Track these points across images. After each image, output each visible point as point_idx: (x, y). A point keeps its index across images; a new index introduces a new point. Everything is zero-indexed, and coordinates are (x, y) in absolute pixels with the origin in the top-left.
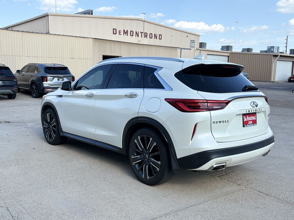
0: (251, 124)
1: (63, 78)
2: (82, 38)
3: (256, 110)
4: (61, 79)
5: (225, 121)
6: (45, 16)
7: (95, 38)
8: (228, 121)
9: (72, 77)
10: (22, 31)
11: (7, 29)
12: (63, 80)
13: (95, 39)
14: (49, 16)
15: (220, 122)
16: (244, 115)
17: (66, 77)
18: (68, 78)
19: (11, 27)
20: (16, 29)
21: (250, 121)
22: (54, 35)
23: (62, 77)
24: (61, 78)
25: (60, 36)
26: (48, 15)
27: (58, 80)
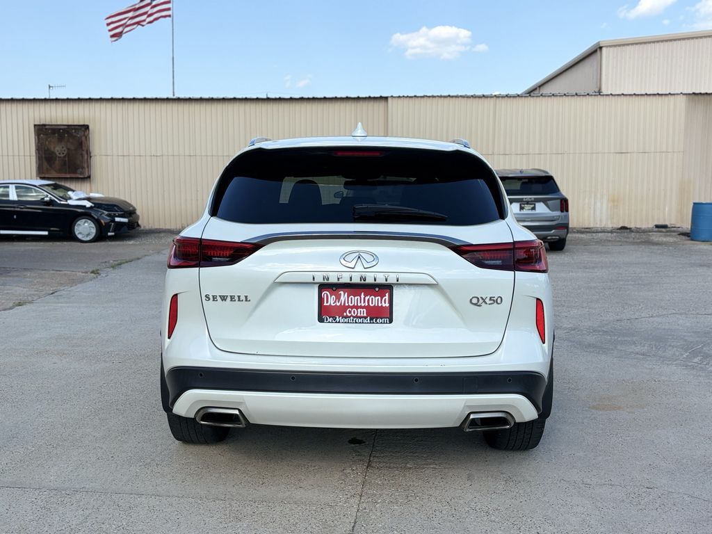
1: (535, 204)
2: (651, 97)
4: (527, 207)
5: (239, 297)
6: (595, 51)
7: (694, 93)
8: (246, 297)
9: (559, 201)
10: (565, 95)
11: (530, 93)
12: (534, 208)
13: (693, 95)
14: (604, 49)
15: (224, 298)
16: (323, 287)
17: (543, 202)
18: (549, 202)
19: (538, 89)
20: (546, 90)
22: (607, 97)
23: (532, 201)
24: (528, 203)
25: (613, 98)
26: (601, 48)
27: (521, 208)
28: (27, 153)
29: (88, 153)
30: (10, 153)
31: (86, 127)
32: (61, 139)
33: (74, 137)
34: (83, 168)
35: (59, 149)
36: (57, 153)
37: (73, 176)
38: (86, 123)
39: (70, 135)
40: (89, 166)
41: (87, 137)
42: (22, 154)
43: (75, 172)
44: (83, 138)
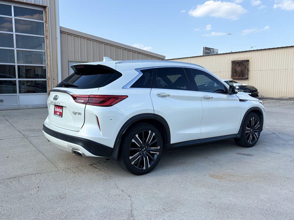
0: (58, 115)
3: (55, 103)
21: (58, 112)
28: (229, 71)
29: (248, 70)
30: (225, 71)
31: (248, 61)
32: (239, 65)
33: (244, 64)
34: (245, 75)
35: (239, 69)
36: (238, 70)
37: (242, 78)
38: (248, 59)
39: (243, 64)
40: (248, 75)
41: (248, 64)
42: (228, 71)
43: (243, 77)
44: (246, 65)
